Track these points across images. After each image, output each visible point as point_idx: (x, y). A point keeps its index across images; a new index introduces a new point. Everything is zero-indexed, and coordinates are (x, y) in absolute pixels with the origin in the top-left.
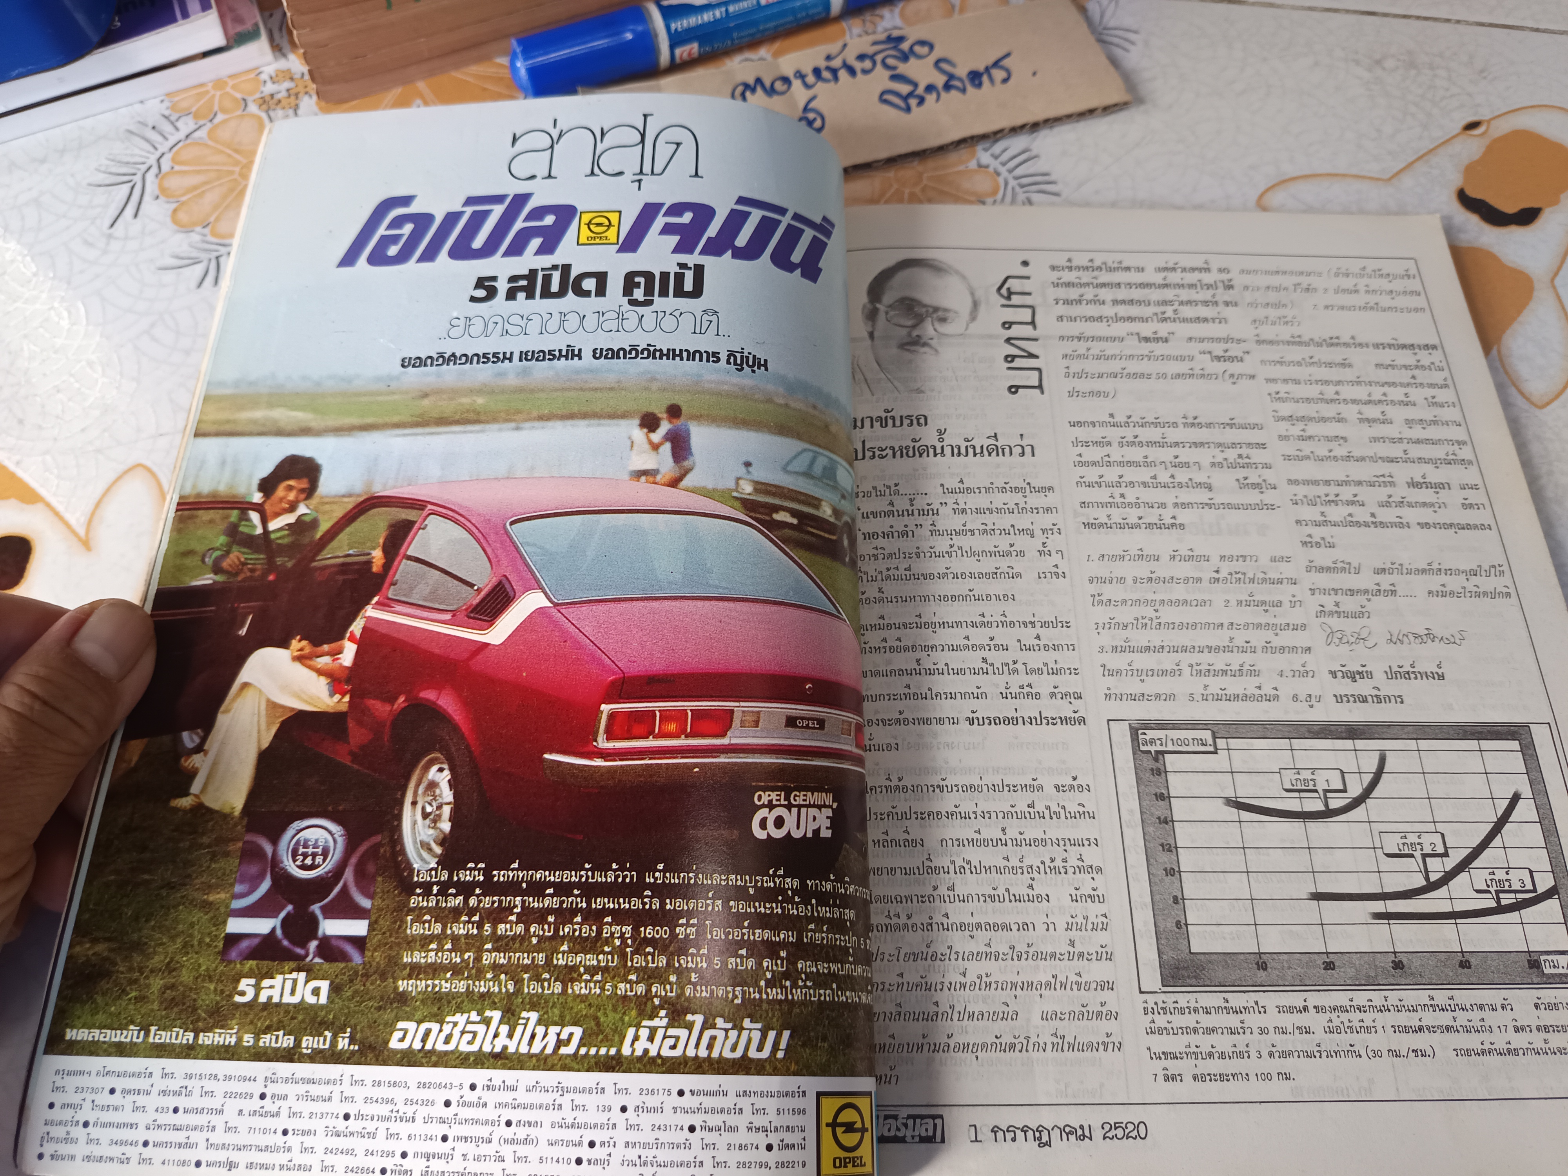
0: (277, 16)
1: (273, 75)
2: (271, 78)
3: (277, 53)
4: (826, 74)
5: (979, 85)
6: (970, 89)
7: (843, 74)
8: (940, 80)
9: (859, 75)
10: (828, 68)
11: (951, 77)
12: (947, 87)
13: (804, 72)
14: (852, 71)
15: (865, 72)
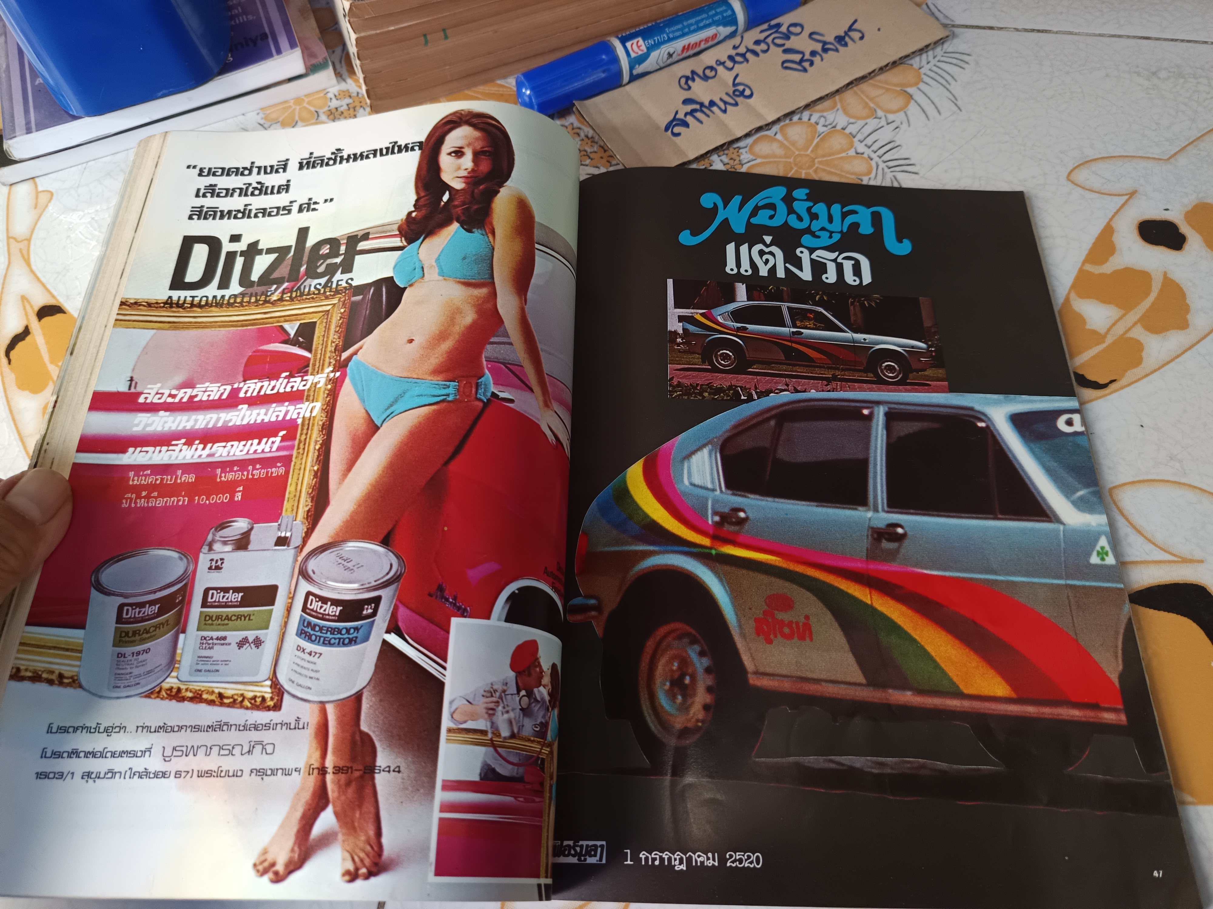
0: (339, 50)
1: (337, 94)
2: (335, 96)
3: (339, 79)
4: (738, 59)
5: (846, 45)
6: (841, 48)
7: (749, 55)
8: (818, 47)
9: (761, 54)
10: (737, 54)
11: (825, 43)
12: (825, 50)
13: (722, 61)
14: (756, 54)
15: (765, 51)
